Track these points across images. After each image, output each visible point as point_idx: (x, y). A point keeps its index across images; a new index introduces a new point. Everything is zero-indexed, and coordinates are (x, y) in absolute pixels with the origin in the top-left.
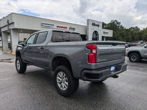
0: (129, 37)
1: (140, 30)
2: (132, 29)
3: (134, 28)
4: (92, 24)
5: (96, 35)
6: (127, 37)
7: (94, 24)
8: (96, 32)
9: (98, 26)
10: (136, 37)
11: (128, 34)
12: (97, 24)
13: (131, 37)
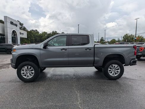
0: (32, 39)
1: (40, 33)
2: (33, 32)
3: (34, 31)
4: (10, 22)
5: (15, 35)
6: (30, 39)
7: (12, 23)
8: (14, 32)
9: (16, 25)
10: (38, 39)
11: (31, 36)
12: (15, 23)
13: (34, 39)
